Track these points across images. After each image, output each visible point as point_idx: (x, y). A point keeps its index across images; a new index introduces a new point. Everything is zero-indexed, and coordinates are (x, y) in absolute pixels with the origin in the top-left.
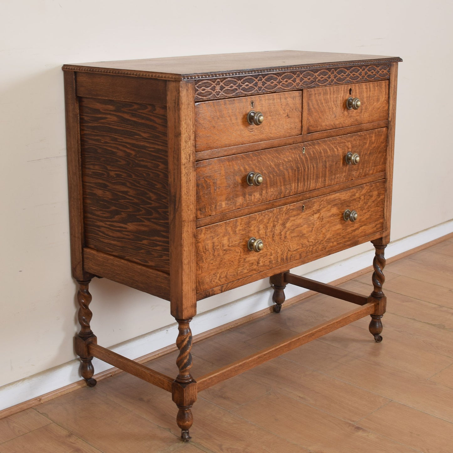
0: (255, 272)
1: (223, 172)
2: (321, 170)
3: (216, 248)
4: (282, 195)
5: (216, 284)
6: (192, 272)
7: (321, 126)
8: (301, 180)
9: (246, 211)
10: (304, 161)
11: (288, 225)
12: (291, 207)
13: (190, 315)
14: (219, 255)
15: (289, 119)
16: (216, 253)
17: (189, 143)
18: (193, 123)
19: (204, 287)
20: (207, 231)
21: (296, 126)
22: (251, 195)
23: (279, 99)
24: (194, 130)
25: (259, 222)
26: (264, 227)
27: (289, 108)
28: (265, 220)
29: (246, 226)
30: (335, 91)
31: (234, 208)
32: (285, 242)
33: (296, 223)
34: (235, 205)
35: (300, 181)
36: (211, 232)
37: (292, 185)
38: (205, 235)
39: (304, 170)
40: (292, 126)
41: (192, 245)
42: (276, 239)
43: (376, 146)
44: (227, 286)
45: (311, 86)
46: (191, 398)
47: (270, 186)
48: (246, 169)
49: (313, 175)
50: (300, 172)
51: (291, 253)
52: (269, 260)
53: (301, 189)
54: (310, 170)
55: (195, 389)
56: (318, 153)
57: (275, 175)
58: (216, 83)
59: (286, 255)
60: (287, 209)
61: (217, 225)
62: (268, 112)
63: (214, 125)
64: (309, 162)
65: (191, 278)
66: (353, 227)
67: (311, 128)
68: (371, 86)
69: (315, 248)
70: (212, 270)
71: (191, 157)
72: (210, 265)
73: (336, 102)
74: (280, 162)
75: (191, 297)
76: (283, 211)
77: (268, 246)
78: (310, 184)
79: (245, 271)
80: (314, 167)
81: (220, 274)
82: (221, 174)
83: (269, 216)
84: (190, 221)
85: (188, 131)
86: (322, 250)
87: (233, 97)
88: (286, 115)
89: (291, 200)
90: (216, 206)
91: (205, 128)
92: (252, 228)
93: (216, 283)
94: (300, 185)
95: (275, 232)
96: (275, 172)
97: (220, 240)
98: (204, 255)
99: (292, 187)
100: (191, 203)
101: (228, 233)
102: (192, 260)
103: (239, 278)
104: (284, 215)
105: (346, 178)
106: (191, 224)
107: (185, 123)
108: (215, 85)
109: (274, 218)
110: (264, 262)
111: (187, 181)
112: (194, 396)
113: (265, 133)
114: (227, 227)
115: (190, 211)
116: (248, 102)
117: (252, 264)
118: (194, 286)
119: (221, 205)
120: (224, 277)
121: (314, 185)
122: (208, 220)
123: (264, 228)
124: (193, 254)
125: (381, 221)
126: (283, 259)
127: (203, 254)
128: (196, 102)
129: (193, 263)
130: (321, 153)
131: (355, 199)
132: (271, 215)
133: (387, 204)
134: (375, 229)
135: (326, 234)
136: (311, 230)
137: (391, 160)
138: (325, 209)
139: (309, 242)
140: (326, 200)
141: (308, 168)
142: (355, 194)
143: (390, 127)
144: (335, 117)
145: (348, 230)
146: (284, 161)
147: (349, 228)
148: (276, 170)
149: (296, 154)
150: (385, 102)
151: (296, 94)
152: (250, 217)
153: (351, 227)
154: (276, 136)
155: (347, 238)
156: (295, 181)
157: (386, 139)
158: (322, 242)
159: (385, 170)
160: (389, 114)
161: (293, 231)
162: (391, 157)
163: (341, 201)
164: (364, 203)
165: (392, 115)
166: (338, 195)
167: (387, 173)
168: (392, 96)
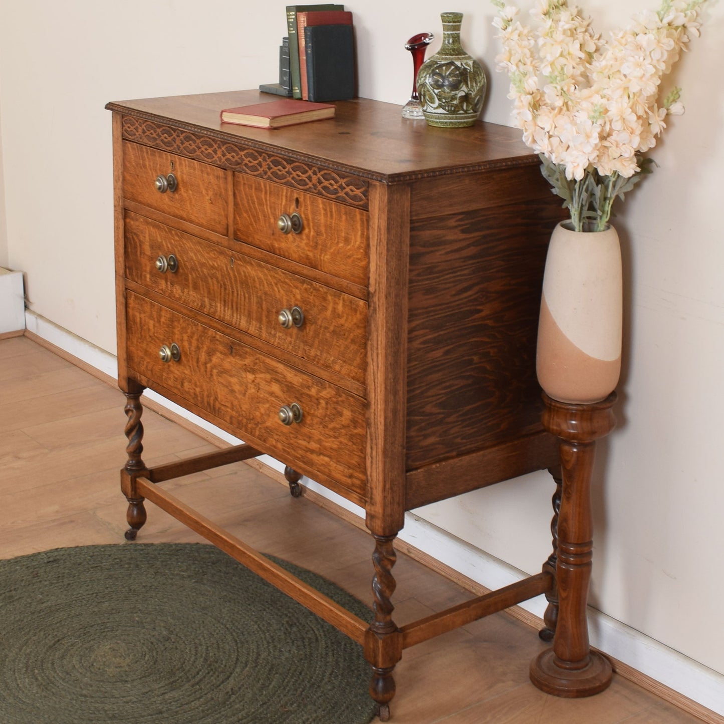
2: (255, 308)
3: (143, 327)
4: (205, 310)
6: (123, 336)
7: (254, 238)
9: (168, 302)
10: (232, 278)
11: (214, 360)
12: (218, 337)
14: (145, 337)
15: (212, 205)
16: (143, 333)
17: (119, 184)
18: (121, 162)
20: (136, 299)
21: (221, 220)
22: (173, 285)
23: (201, 171)
24: (122, 171)
25: (183, 328)
27: (213, 190)
28: (189, 331)
30: (272, 192)
32: (212, 382)
33: (223, 365)
35: (227, 305)
36: (139, 304)
37: (217, 304)
38: (134, 303)
40: (215, 217)
41: (122, 306)
42: (201, 369)
43: (346, 325)
47: (192, 287)
48: (169, 248)
49: (244, 309)
50: (228, 291)
51: (219, 405)
52: (194, 391)
53: (228, 318)
54: (239, 297)
56: (252, 279)
57: (198, 275)
58: (139, 122)
59: (213, 401)
60: (212, 334)
61: (144, 300)
62: (189, 184)
63: (138, 174)
64: (239, 284)
65: (123, 343)
67: (238, 232)
68: (334, 210)
71: (121, 201)
72: (138, 343)
73: (275, 209)
74: (203, 261)
75: (123, 364)
76: (208, 335)
77: (192, 370)
78: (240, 319)
79: (170, 382)
80: (245, 297)
81: (147, 363)
82: (146, 238)
83: (192, 328)
84: (120, 276)
87: (154, 147)
88: (209, 197)
89: (216, 325)
90: (141, 274)
91: (130, 174)
92: (176, 331)
93: (144, 371)
94: (227, 311)
95: (200, 357)
96: (198, 272)
97: (146, 321)
98: (133, 326)
99: (217, 306)
100: (121, 255)
101: (153, 317)
102: (123, 323)
104: (209, 341)
105: (293, 347)
106: (122, 280)
108: (138, 126)
109: (198, 336)
110: (189, 388)
111: (118, 228)
113: (186, 210)
114: (152, 309)
115: (120, 264)
116: (168, 159)
117: (177, 380)
118: (125, 356)
119: (145, 277)
120: (150, 370)
121: (245, 324)
123: (187, 340)
124: (124, 317)
125: (362, 477)
126: (210, 405)
127: (133, 324)
128: (123, 139)
129: (123, 327)
130: (254, 280)
131: (310, 396)
132: (194, 328)
133: (371, 453)
134: (349, 481)
135: (266, 417)
136: (243, 392)
137: (377, 371)
138: (262, 375)
139: (241, 408)
140: (264, 362)
141: (238, 294)
142: (309, 386)
143: (372, 305)
144: (273, 234)
145: (300, 442)
146: (208, 262)
147: (301, 437)
148: (199, 269)
149: (222, 262)
150: (362, 251)
151: (220, 172)
152: (173, 315)
153: (304, 440)
154: (197, 221)
155: (298, 453)
156: (221, 301)
157: (366, 323)
158: (260, 426)
159: (364, 383)
160: (369, 278)
161: (220, 373)
162: (378, 366)
163: (286, 381)
164: (326, 415)
165: (376, 283)
166: (281, 367)
167: (369, 391)
168: (373, 246)
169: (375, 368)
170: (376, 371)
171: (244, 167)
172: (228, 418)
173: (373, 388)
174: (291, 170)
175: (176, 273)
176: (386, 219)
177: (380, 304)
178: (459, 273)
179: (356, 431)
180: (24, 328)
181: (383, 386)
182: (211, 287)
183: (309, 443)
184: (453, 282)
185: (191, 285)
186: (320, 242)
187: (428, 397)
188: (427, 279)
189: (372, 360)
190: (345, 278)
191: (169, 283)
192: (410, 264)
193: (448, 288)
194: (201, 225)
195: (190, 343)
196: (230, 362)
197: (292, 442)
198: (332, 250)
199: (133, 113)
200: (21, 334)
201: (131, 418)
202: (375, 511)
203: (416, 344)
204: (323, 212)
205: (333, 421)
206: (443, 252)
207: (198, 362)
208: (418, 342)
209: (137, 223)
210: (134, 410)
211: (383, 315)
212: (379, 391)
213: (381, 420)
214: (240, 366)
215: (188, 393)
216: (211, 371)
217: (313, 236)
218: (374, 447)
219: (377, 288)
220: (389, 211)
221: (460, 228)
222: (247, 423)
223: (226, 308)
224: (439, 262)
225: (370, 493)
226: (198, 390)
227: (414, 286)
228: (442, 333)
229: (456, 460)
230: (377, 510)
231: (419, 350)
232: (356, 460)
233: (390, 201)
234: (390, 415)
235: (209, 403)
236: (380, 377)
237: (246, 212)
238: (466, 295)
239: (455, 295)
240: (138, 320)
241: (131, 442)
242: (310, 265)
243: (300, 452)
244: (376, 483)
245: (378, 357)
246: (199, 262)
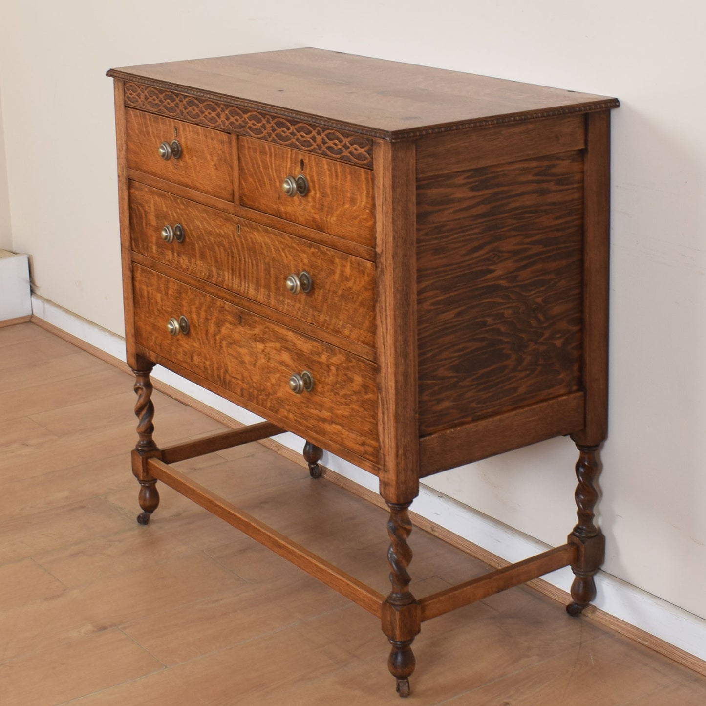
1: (153, 207)
2: (263, 275)
3: (151, 301)
4: (213, 279)
5: (152, 348)
7: (260, 203)
9: (176, 273)
10: (239, 245)
11: (223, 331)
12: (226, 307)
14: (153, 311)
15: (217, 171)
16: (150, 307)
17: (123, 153)
18: (124, 130)
19: (142, 340)
20: (143, 272)
21: (226, 186)
22: (180, 256)
23: (205, 136)
24: (125, 139)
25: (191, 300)
27: (217, 155)
28: (197, 302)
29: (177, 294)
31: (164, 261)
32: (221, 354)
33: (232, 336)
34: (165, 258)
35: (235, 274)
36: (146, 277)
37: (225, 272)
38: (140, 276)
39: (240, 261)
40: (221, 183)
41: (129, 279)
42: (210, 341)
43: (354, 288)
44: (162, 360)
47: (199, 257)
48: (174, 217)
49: (252, 277)
50: (235, 259)
51: (229, 378)
52: (204, 364)
53: (237, 287)
54: (247, 265)
55: (140, 462)
56: (259, 245)
57: (205, 244)
59: (223, 374)
60: (221, 304)
61: (150, 272)
62: (193, 150)
64: (246, 252)
67: (244, 197)
68: (339, 170)
69: (261, 397)
71: (125, 171)
72: (146, 318)
73: (280, 172)
74: (209, 229)
75: (131, 341)
76: (216, 306)
77: (201, 343)
78: (248, 287)
80: (252, 265)
81: (155, 338)
82: (151, 208)
83: (200, 299)
84: (126, 249)
85: (121, 137)
86: (272, 411)
87: (156, 113)
88: (214, 163)
89: (224, 294)
90: (147, 246)
91: (134, 142)
92: (184, 303)
93: (152, 346)
94: (235, 280)
95: (208, 328)
96: (205, 241)
97: (154, 294)
98: (141, 300)
99: (225, 275)
100: (126, 227)
101: (160, 290)
103: (173, 360)
104: (218, 311)
105: (302, 313)
106: (128, 253)
108: (140, 93)
109: (206, 307)
110: (199, 362)
111: (122, 199)
113: (191, 177)
114: (159, 282)
115: (125, 236)
116: (171, 126)
117: (186, 353)
118: (133, 331)
119: (152, 248)
121: (253, 292)
122: (140, 258)
123: (196, 312)
124: (131, 291)
125: (375, 443)
127: (140, 298)
128: (125, 107)
130: (261, 246)
131: (320, 363)
132: (202, 299)
133: (383, 418)
134: (362, 449)
135: (276, 387)
136: (254, 362)
137: (387, 333)
138: (272, 345)
139: (252, 379)
140: (273, 331)
141: (245, 261)
142: (319, 353)
143: (380, 266)
144: (279, 198)
145: (312, 411)
146: (215, 230)
147: (312, 406)
148: (206, 238)
149: (228, 229)
150: (368, 211)
151: (225, 137)
152: (181, 286)
153: (316, 409)
154: (202, 188)
155: (310, 423)
156: (228, 269)
157: (374, 285)
158: (271, 397)
159: (374, 346)
160: (375, 238)
161: (230, 345)
162: (387, 329)
163: (296, 349)
164: (337, 382)
165: (383, 244)
166: (290, 335)
167: (379, 355)
168: (379, 205)
169: (385, 331)
170: (385, 333)
171: (248, 130)
172: (239, 391)
173: (383, 351)
174: (295, 131)
175: (183, 243)
176: (391, 177)
177: (388, 264)
178: (469, 232)
179: (367, 397)
180: (31, 313)
181: (393, 349)
182: (219, 256)
183: (320, 411)
184: (463, 241)
185: (198, 255)
186: (326, 204)
187: (441, 360)
188: (436, 239)
189: (381, 322)
190: (352, 239)
191: (176, 254)
192: (417, 223)
193: (458, 248)
194: (207, 192)
195: (199, 314)
196: (239, 332)
197: (304, 411)
198: (338, 212)
199: (134, 79)
200: (28, 320)
201: (140, 396)
202: (388, 479)
203: (426, 306)
204: (328, 173)
205: (343, 388)
206: (451, 211)
207: (207, 334)
208: (428, 303)
209: (142, 193)
210: (144, 389)
211: (391, 275)
212: (389, 354)
213: (392, 383)
214: (250, 336)
215: (198, 367)
216: (221, 343)
217: (319, 198)
218: (386, 412)
219: (384, 250)
220: (394, 169)
221: (469, 186)
222: (258, 395)
223: (234, 277)
224: (447, 221)
225: (383, 460)
226: (208, 363)
227: (423, 246)
228: (452, 294)
229: (472, 425)
230: (390, 477)
231: (429, 311)
232: (368, 426)
233: (394, 159)
234: (401, 378)
235: (219, 377)
236: (390, 340)
237: (252, 176)
238: (477, 254)
239: (465, 255)
240: (145, 293)
241: (141, 421)
242: (316, 228)
243: (312, 421)
244: (389, 449)
245: (386, 319)
246: (205, 231)
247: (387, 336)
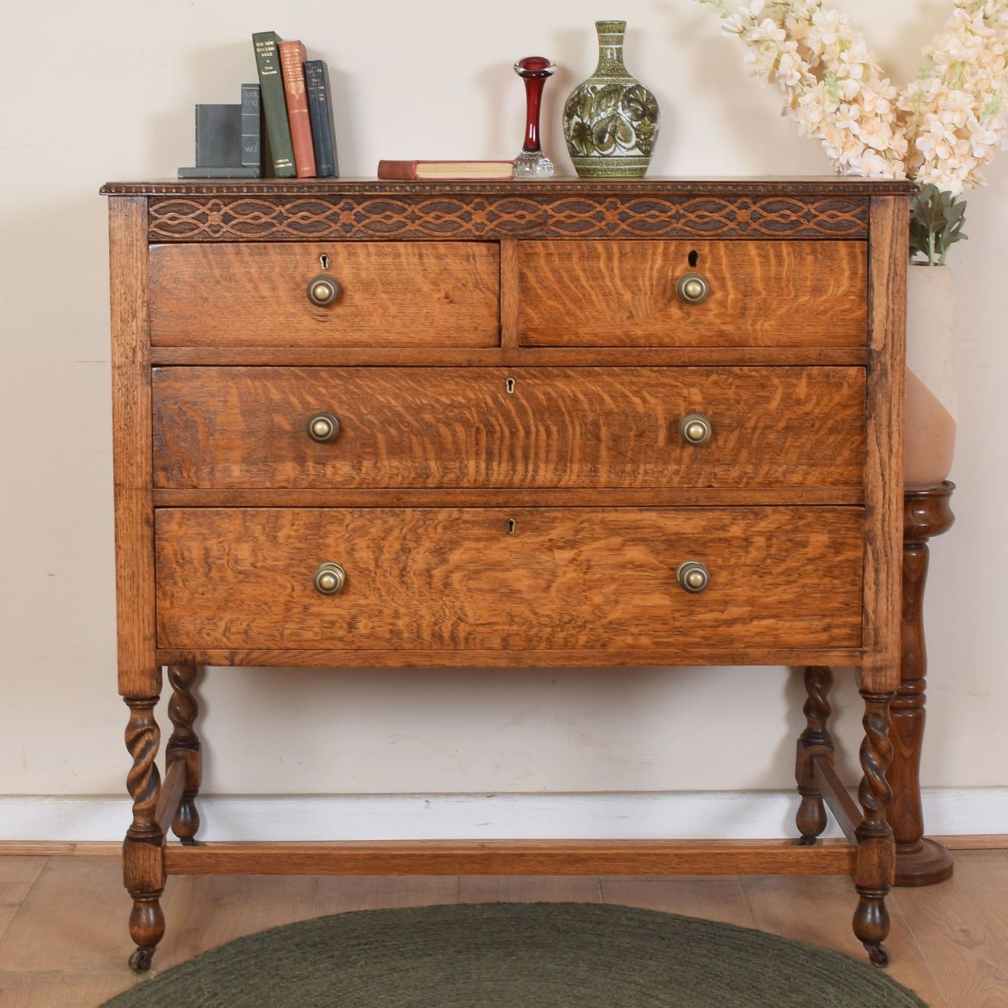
0: (340, 645)
1: (234, 400)
2: (578, 442)
3: (214, 563)
4: (430, 481)
5: (216, 643)
6: (141, 597)
7: (577, 334)
8: (500, 457)
9: (308, 497)
10: (510, 412)
11: (456, 557)
12: (466, 516)
13: (137, 689)
14: (222, 578)
15: (451, 305)
16: (214, 573)
17: (134, 324)
18: (142, 284)
19: (178, 639)
20: (189, 519)
21: (478, 324)
22: (324, 464)
23: (417, 257)
24: (145, 299)
25: (354, 530)
26: (371, 545)
27: (453, 281)
28: (373, 530)
29: (307, 532)
30: (625, 254)
31: (268, 484)
32: (447, 596)
33: (483, 558)
34: (272, 477)
35: (496, 458)
36: (200, 525)
37: (466, 462)
38: (181, 527)
39: (513, 434)
40: (462, 323)
41: (140, 541)
42: (413, 583)
43: (816, 411)
44: (248, 654)
45: (530, 234)
46: (142, 877)
47: (388, 453)
48: (308, 403)
49: (548, 452)
50: (498, 435)
51: (468, 629)
52: (391, 627)
53: (502, 477)
54: (533, 437)
55: (155, 859)
56: (568, 400)
57: (406, 429)
58: (209, 205)
59: (450, 628)
60: (450, 516)
61: (218, 514)
62: (379, 283)
63: (205, 295)
64: (531, 416)
65: (141, 611)
66: (723, 612)
67: (530, 334)
68: (785, 253)
69: (561, 635)
70: (202, 607)
71: (139, 354)
72: (196, 596)
73: (635, 279)
74: (422, 403)
75: (139, 651)
76: (436, 522)
77: (384, 593)
78: (536, 471)
79: (309, 635)
80: (549, 433)
81: (227, 623)
82: (229, 403)
83: (386, 522)
84: (136, 489)
85: (129, 298)
86: (592, 647)
87: (262, 239)
88: (442, 294)
89: (463, 498)
90: (212, 469)
91: (178, 300)
92: (330, 540)
93: (216, 639)
94: (495, 468)
95: (409, 564)
96: (406, 425)
97: (227, 548)
98: (178, 570)
99: (466, 467)
100: (139, 452)
101: (250, 536)
102: (143, 573)
103: (289, 645)
104: (440, 530)
105: (682, 477)
106: (140, 496)
107: (121, 283)
108: (207, 212)
109: (404, 531)
110: (373, 628)
111: (127, 404)
112: (152, 875)
113: (369, 328)
114: (248, 524)
115: (134, 468)
116: (309, 254)
117: (333, 623)
118: (149, 631)
119: (227, 471)
120: (240, 633)
121: (549, 476)
122: (187, 495)
123: (369, 547)
124: (146, 561)
125: (855, 620)
126: (441, 637)
127: (175, 566)
128: (151, 242)
129: (144, 580)
130: (576, 400)
131: (726, 540)
132: (392, 521)
133: (877, 578)
134: (824, 636)
136: (544, 585)
137: (890, 457)
138: (599, 544)
139: (536, 614)
140: (602, 522)
141: (528, 433)
142: (725, 526)
143: (876, 369)
144: (631, 317)
145: (700, 616)
146: (437, 401)
147: (702, 610)
148: (410, 419)
149: (480, 391)
150: (852, 297)
151: (479, 248)
153: (712, 611)
154: (403, 340)
155: (695, 637)
156: (477, 455)
157: (864, 397)
158: (590, 626)
159: (860, 483)
160: (870, 332)
161: (473, 575)
162: (891, 451)
163: (664, 535)
164: (768, 556)
165: (886, 336)
166: (649, 517)
167: (872, 491)
168: (881, 284)
169: (885, 455)
170: (886, 458)
171: (552, 228)
172: (497, 642)
173: (881, 483)
174: (682, 211)
175: (335, 440)
179: (840, 558)
182: (448, 439)
185: (383, 451)
186: (752, 305)
189: (879, 445)
190: (814, 344)
191: (310, 463)
194: (420, 345)
195: (379, 548)
196: (504, 548)
197: (677, 624)
198: (782, 311)
202: (883, 660)
204: (757, 260)
205: (783, 561)
207: (402, 575)
212: (893, 485)
214: (537, 546)
215: (371, 636)
216: (446, 578)
217: (735, 301)
218: (883, 567)
219: (890, 343)
222: (553, 634)
223: (495, 464)
225: (872, 637)
230: (889, 656)
232: (840, 600)
235: (436, 636)
236: (897, 464)
240: (197, 554)
242: (726, 344)
243: (700, 633)
244: (887, 618)
245: (890, 437)
246: (408, 408)
247: (890, 460)
